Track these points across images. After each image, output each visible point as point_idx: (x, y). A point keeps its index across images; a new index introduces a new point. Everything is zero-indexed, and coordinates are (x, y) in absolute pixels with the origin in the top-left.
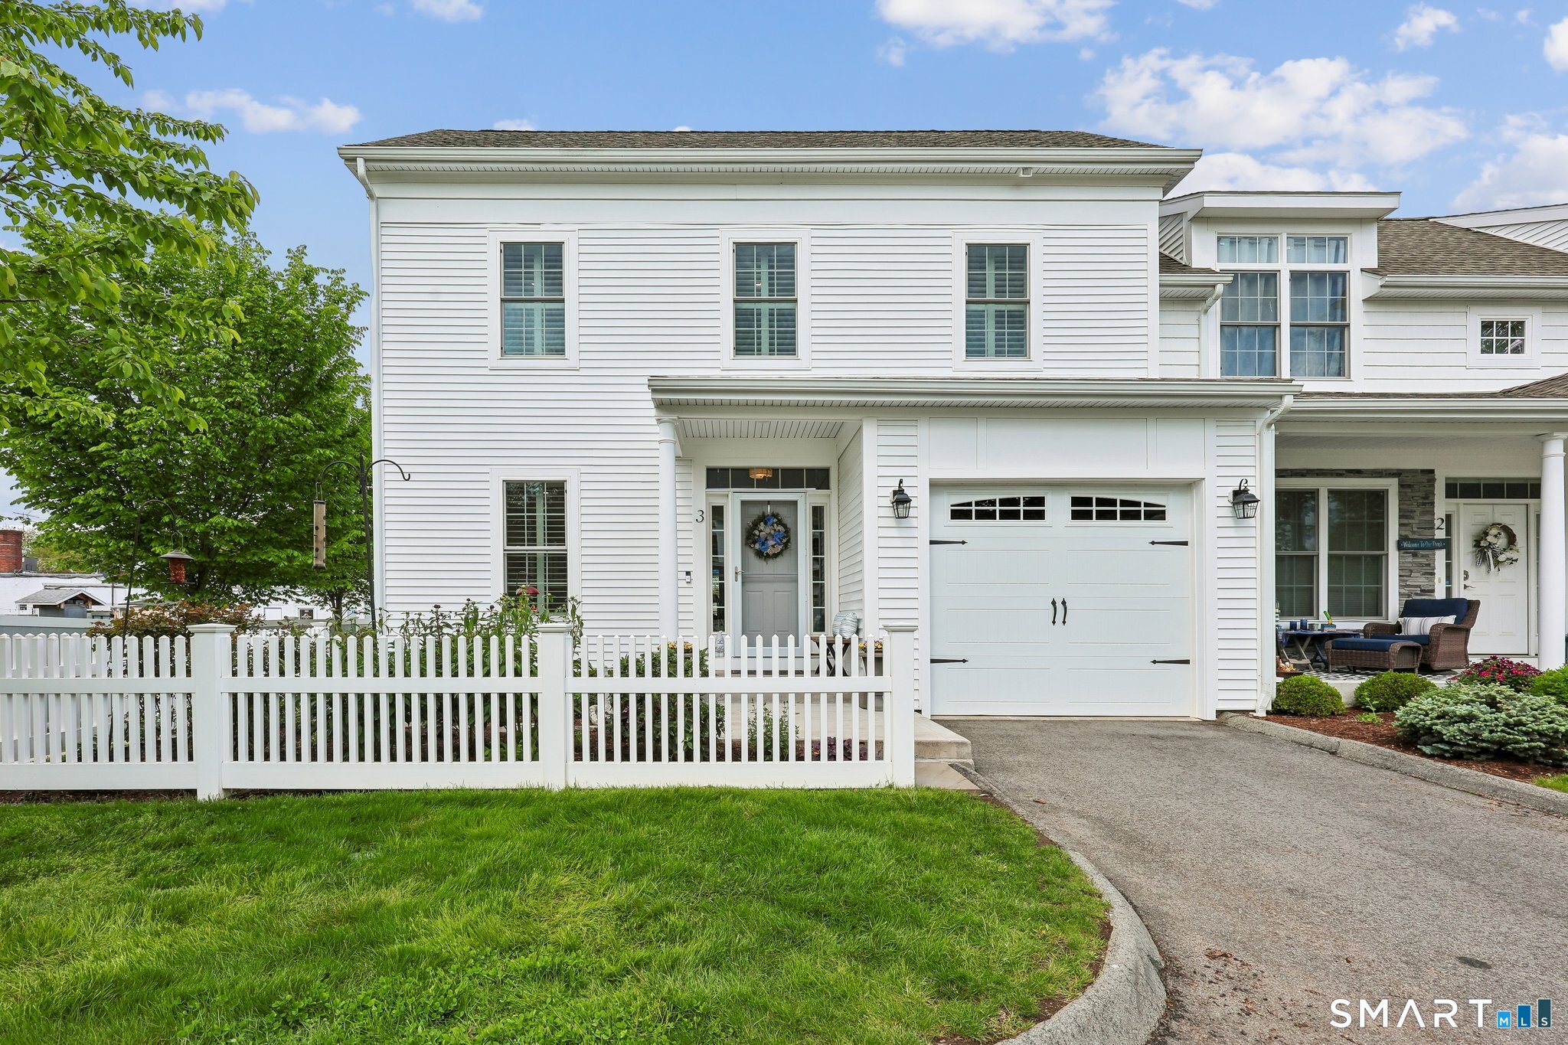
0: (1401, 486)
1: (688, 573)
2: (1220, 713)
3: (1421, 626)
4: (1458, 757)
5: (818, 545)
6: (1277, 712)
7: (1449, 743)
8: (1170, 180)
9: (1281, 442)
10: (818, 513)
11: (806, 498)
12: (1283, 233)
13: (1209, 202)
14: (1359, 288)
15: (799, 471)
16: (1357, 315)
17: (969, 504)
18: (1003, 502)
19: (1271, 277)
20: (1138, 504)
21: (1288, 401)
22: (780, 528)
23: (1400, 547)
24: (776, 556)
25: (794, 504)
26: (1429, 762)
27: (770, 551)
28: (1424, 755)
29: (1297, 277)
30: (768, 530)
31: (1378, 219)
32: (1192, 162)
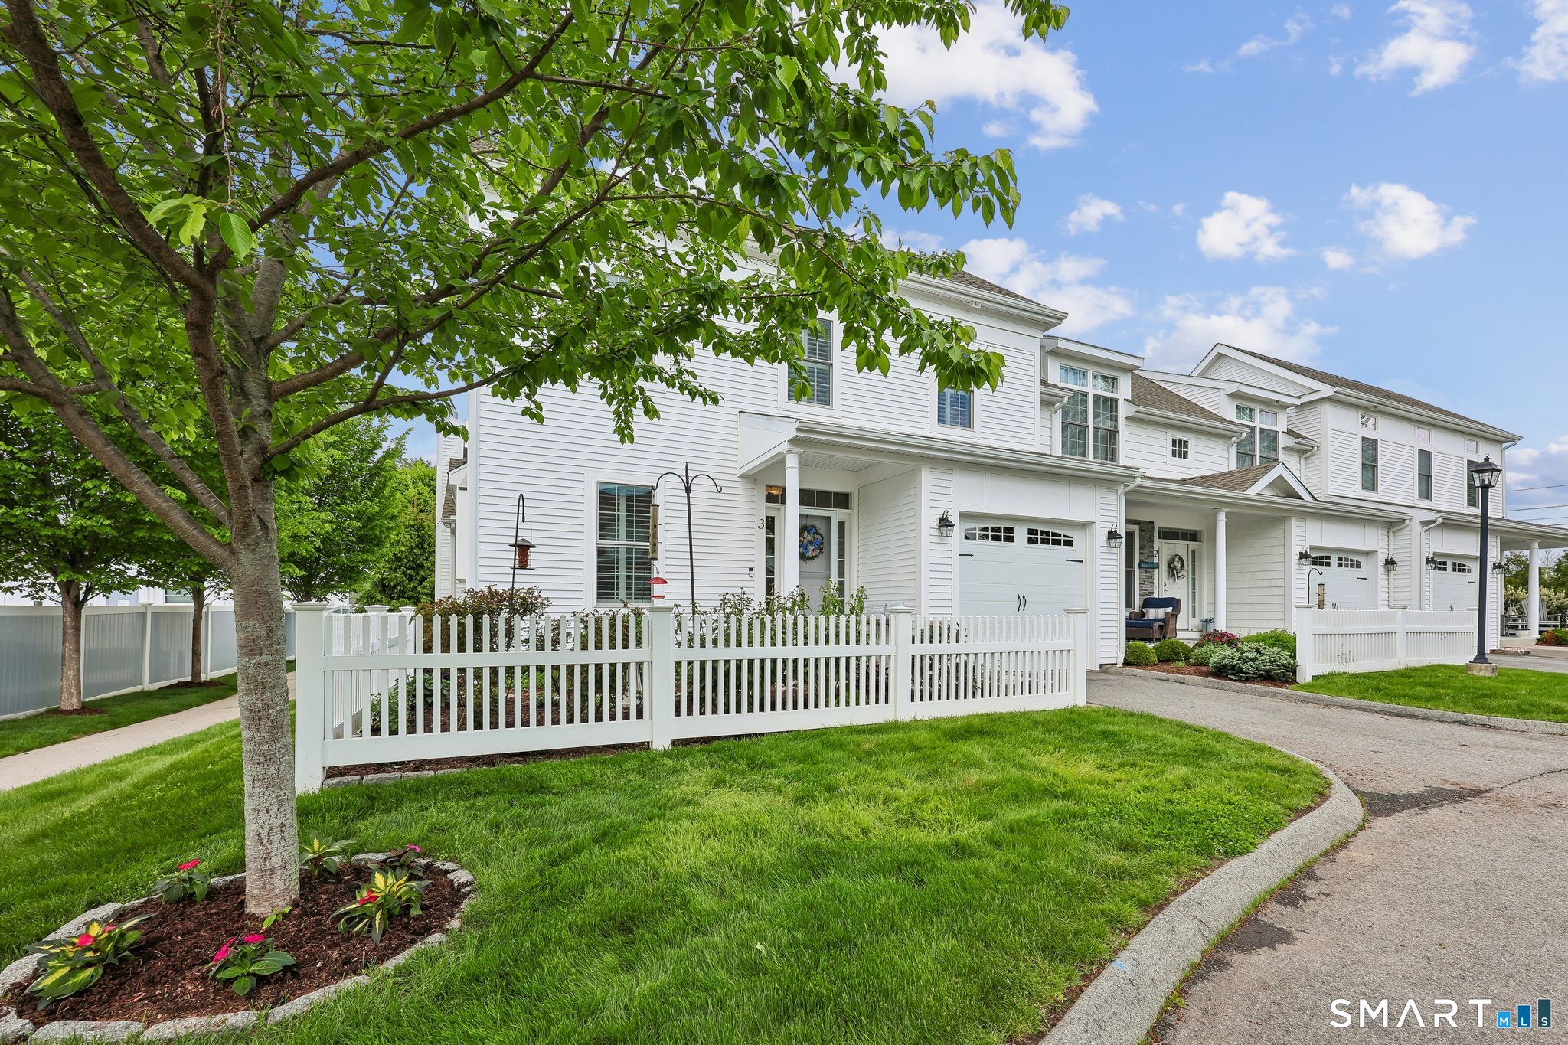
0: (1141, 530)
1: (751, 569)
2: (1101, 665)
3: (1156, 613)
4: (1247, 680)
5: (841, 553)
6: (1126, 664)
7: (1246, 673)
8: (1047, 326)
9: (1129, 503)
10: (841, 526)
11: (836, 515)
12: (1091, 370)
13: (1061, 344)
14: (1124, 410)
15: (828, 493)
16: (1123, 426)
17: (975, 529)
18: (993, 529)
19: (1085, 395)
20: (1060, 535)
21: (1139, 481)
22: (818, 537)
23: (1140, 567)
24: (813, 558)
25: (828, 519)
26: (1237, 683)
27: (810, 554)
28: (1231, 680)
29: (1097, 398)
30: (809, 538)
31: (1131, 371)
32: (1061, 320)
